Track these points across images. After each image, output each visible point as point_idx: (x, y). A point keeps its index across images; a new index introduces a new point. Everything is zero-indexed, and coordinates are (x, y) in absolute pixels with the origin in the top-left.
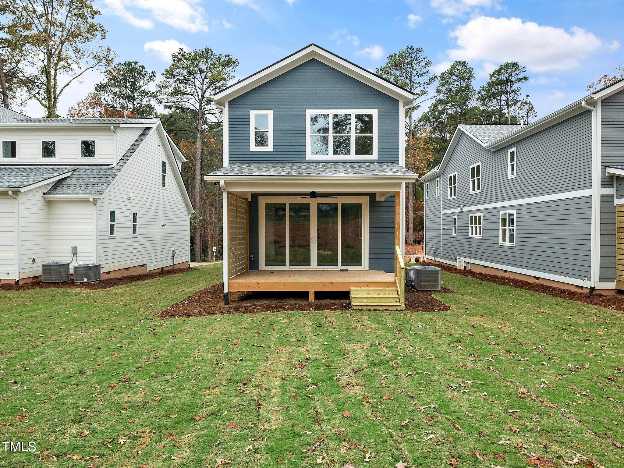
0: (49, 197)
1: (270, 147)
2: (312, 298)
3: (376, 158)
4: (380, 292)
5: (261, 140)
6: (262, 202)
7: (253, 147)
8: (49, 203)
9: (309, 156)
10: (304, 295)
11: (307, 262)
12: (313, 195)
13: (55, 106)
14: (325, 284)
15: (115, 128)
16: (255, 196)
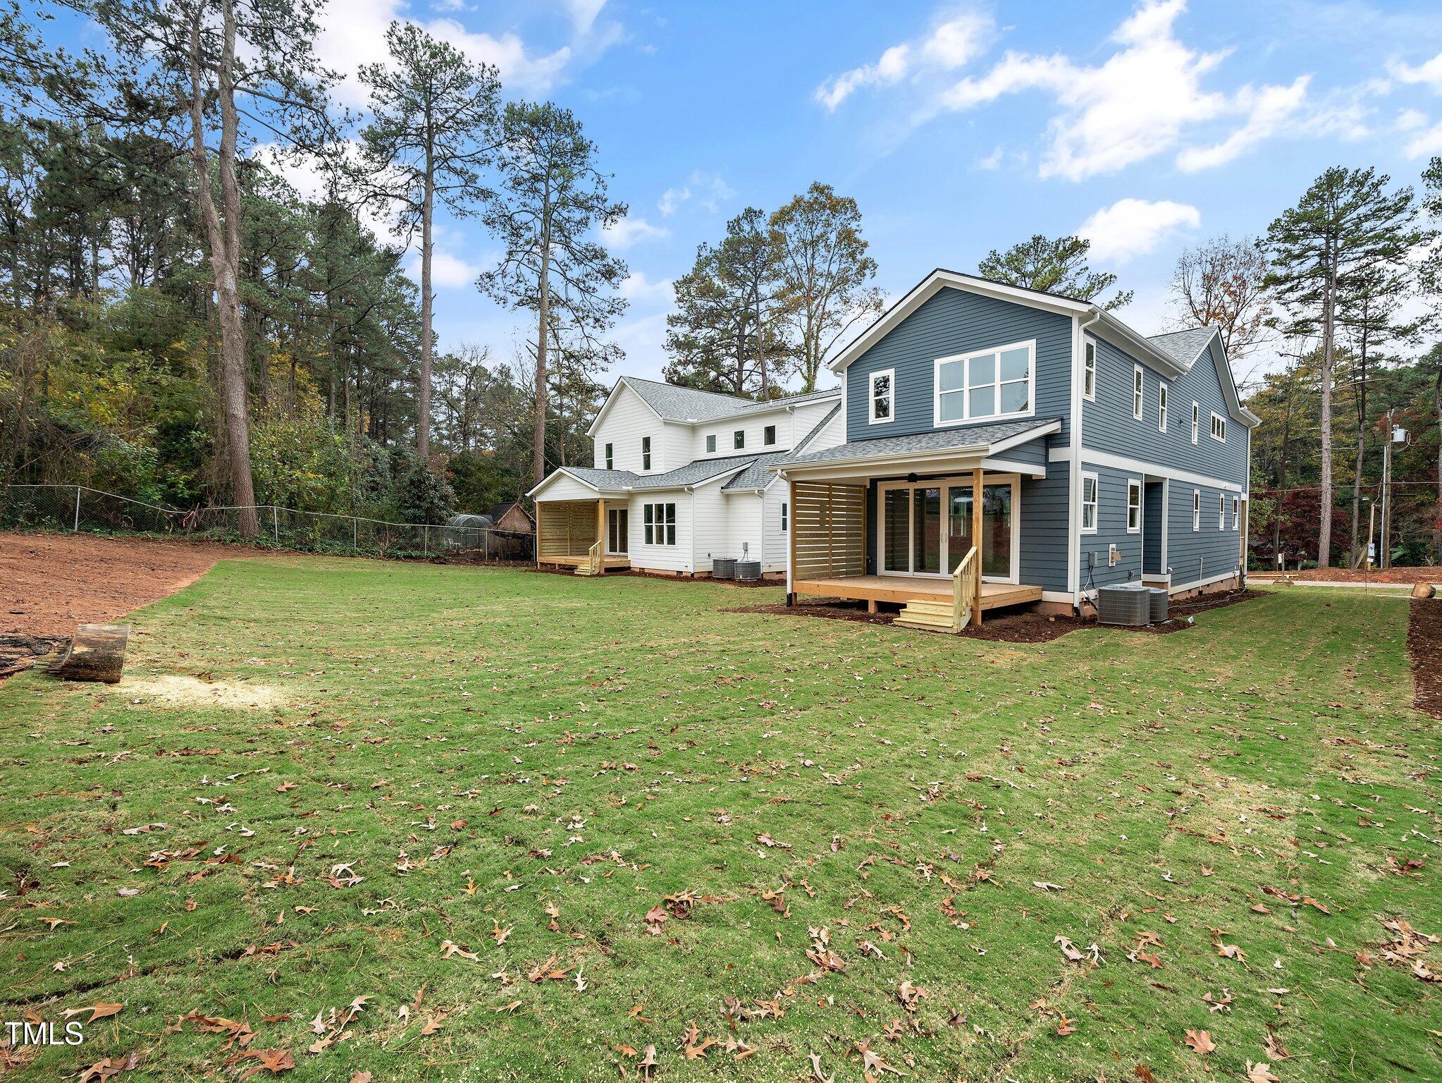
0: (727, 491)
1: (891, 418)
2: (872, 609)
3: (1033, 414)
4: (942, 608)
5: (882, 409)
6: (882, 489)
7: (872, 419)
8: (728, 497)
9: (938, 423)
10: (863, 605)
11: (936, 569)
12: (912, 478)
13: (814, 377)
14: (885, 592)
15: (792, 409)
16: (874, 481)
